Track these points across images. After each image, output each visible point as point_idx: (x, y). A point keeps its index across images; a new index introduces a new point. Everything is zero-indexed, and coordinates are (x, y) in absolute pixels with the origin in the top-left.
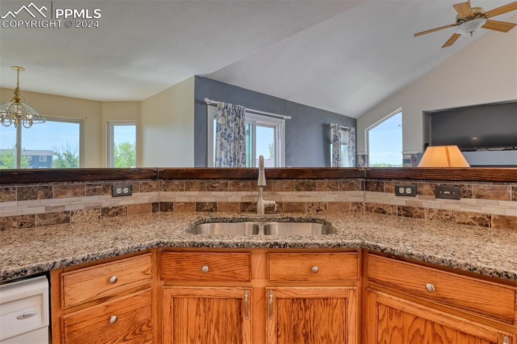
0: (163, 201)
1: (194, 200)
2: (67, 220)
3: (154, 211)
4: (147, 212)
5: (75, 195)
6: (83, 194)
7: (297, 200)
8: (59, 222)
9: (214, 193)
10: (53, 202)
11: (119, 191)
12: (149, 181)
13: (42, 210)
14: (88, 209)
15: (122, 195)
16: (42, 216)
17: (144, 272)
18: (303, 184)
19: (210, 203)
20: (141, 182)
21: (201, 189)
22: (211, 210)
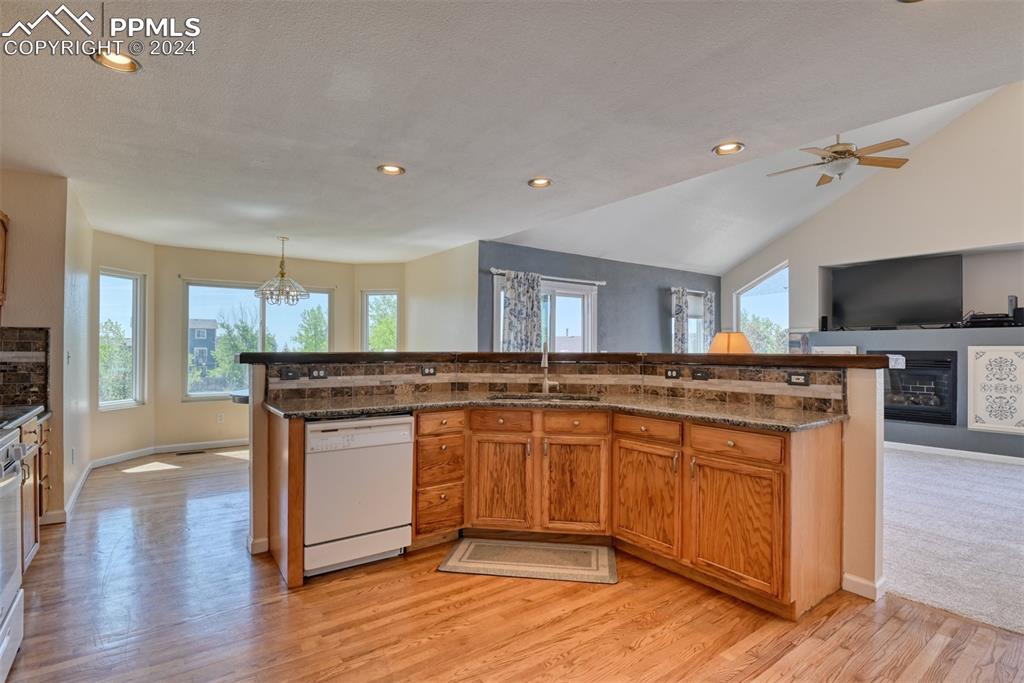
0: (460, 381)
1: (487, 381)
2: (393, 392)
3: (452, 390)
4: (447, 390)
5: (398, 373)
6: (403, 372)
7: (580, 382)
8: (388, 393)
9: (505, 375)
10: (385, 378)
11: (427, 371)
12: (448, 364)
13: (378, 383)
14: (406, 384)
15: (429, 374)
16: (378, 388)
17: (460, 422)
18: (585, 367)
19: (501, 384)
20: (442, 364)
21: (494, 371)
22: (501, 390)
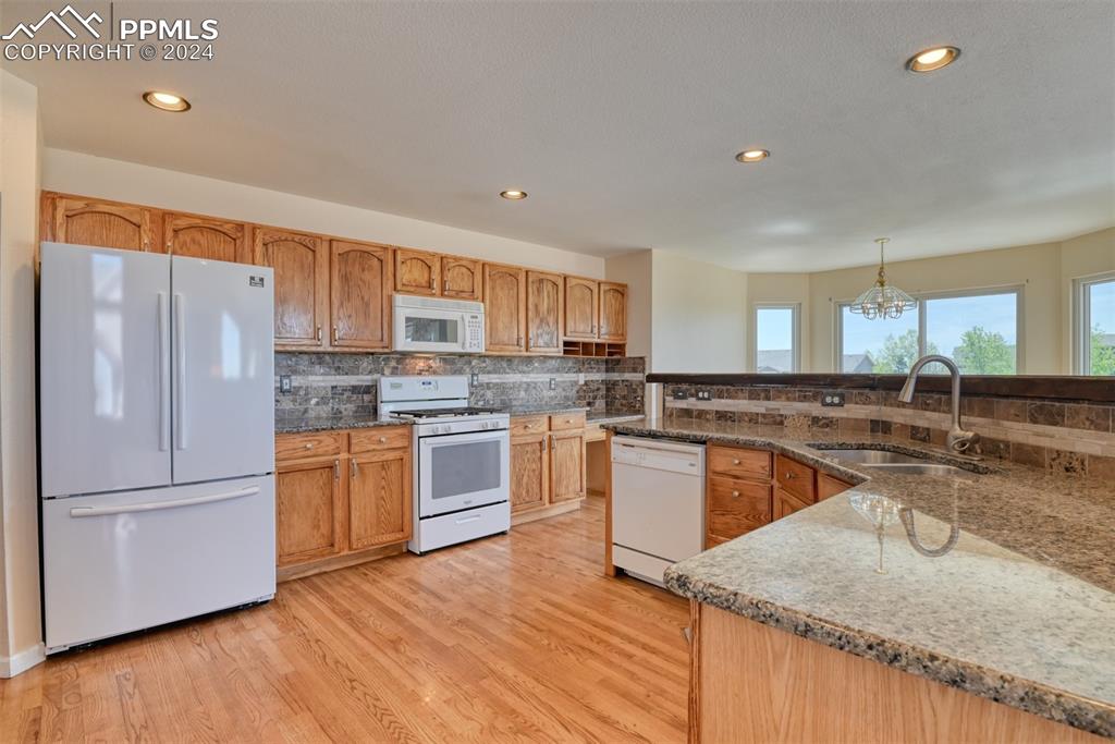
0: (884, 419)
1: (910, 422)
2: (781, 423)
3: (872, 431)
4: (863, 430)
5: (788, 399)
6: (794, 400)
7: (1032, 441)
8: (775, 423)
9: (928, 414)
10: (772, 404)
11: (828, 400)
12: (867, 391)
13: (763, 411)
14: (799, 415)
15: (832, 404)
16: (764, 416)
18: (1041, 408)
19: (925, 429)
20: (855, 391)
22: (924, 440)
